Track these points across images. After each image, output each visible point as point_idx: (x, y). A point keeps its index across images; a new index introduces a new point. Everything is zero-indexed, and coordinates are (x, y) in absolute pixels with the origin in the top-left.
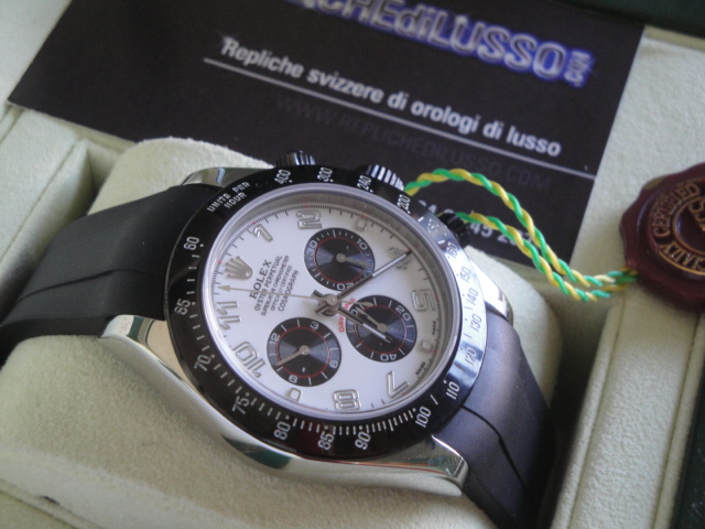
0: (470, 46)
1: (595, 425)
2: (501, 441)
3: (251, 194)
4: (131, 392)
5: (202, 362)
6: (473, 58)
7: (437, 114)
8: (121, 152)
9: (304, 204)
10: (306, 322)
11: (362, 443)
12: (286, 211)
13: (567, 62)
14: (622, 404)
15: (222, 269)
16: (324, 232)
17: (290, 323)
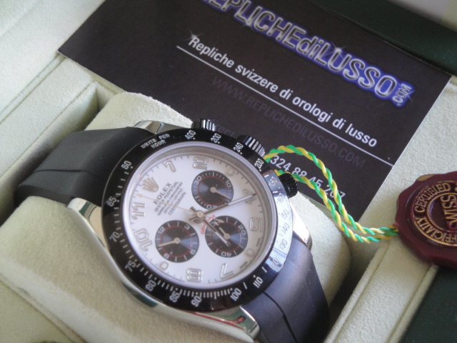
0: (339, 68)
1: (348, 317)
2: (284, 317)
3: (169, 142)
4: (78, 241)
5: (114, 236)
6: (339, 75)
7: (307, 107)
8: (115, 93)
9: (200, 153)
10: (183, 224)
11: (196, 302)
12: (188, 155)
13: (397, 90)
14: (368, 309)
15: (141, 183)
16: (208, 172)
17: (173, 223)
